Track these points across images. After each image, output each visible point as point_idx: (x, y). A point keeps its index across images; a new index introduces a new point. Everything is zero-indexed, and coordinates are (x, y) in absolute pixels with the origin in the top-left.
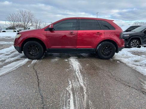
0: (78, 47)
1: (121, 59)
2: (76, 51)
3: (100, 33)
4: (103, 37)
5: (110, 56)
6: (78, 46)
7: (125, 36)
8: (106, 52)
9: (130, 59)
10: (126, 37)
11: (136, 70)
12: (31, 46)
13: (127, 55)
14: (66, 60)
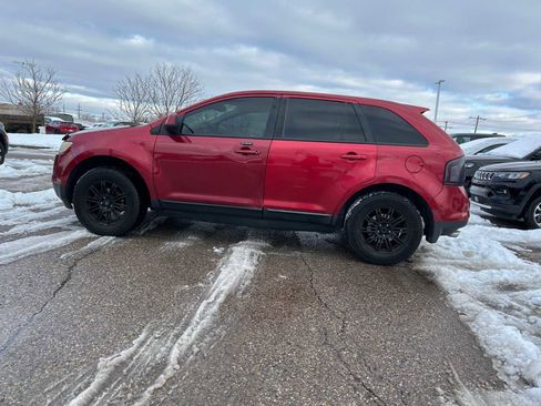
1: (439, 271)
2: (262, 218)
3: (359, 156)
4: (369, 172)
5: (395, 252)
6: (267, 199)
7: (510, 177)
8: (381, 233)
9: (484, 274)
10: (514, 181)
11: (471, 325)
12: (98, 187)
13: (484, 257)
14: (217, 250)
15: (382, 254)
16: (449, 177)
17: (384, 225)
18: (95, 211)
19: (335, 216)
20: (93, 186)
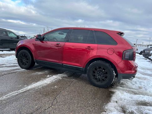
0: (64, 62)
2: (63, 67)
3: (91, 48)
14: (48, 76)
15: (99, 83)
16: (124, 57)
17: (100, 72)
18: (22, 62)
19: (84, 68)
20: (21, 55)
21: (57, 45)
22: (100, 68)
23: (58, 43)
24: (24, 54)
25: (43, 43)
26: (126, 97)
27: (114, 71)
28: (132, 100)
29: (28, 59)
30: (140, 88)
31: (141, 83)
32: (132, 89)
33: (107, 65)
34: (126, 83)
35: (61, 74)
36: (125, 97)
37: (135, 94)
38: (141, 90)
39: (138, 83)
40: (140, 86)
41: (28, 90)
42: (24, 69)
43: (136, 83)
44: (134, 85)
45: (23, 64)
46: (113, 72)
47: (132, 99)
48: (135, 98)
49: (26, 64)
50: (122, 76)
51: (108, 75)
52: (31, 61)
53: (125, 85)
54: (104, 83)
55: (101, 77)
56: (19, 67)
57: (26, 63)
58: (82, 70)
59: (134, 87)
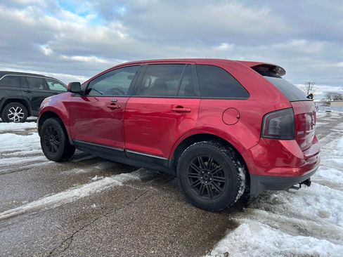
0: (127, 145)
3: (184, 109)
8: (203, 179)
14: (95, 178)
16: (267, 130)
17: (207, 172)
18: (48, 145)
19: (170, 160)
20: (47, 130)
21: (112, 104)
22: (205, 159)
23: (114, 99)
24: (50, 127)
25: (87, 100)
26: (263, 242)
27: (240, 169)
28: (279, 250)
29: (58, 140)
30: (322, 214)
31: (332, 201)
32: (300, 216)
33: (223, 151)
34: (286, 201)
35: (126, 175)
36: (260, 240)
37: (302, 231)
38: (324, 220)
39: (323, 199)
40: (326, 210)
41: (23, 214)
42: (51, 162)
43: (317, 200)
44: (308, 204)
45: (50, 150)
46: (239, 172)
47: (279, 247)
48: (290, 244)
49: (55, 151)
50: (261, 183)
51: (226, 179)
52: (63, 142)
53: (280, 207)
54: (215, 200)
55: (210, 183)
56: (43, 157)
57: (56, 147)
58: (167, 165)
59: (305, 211)
